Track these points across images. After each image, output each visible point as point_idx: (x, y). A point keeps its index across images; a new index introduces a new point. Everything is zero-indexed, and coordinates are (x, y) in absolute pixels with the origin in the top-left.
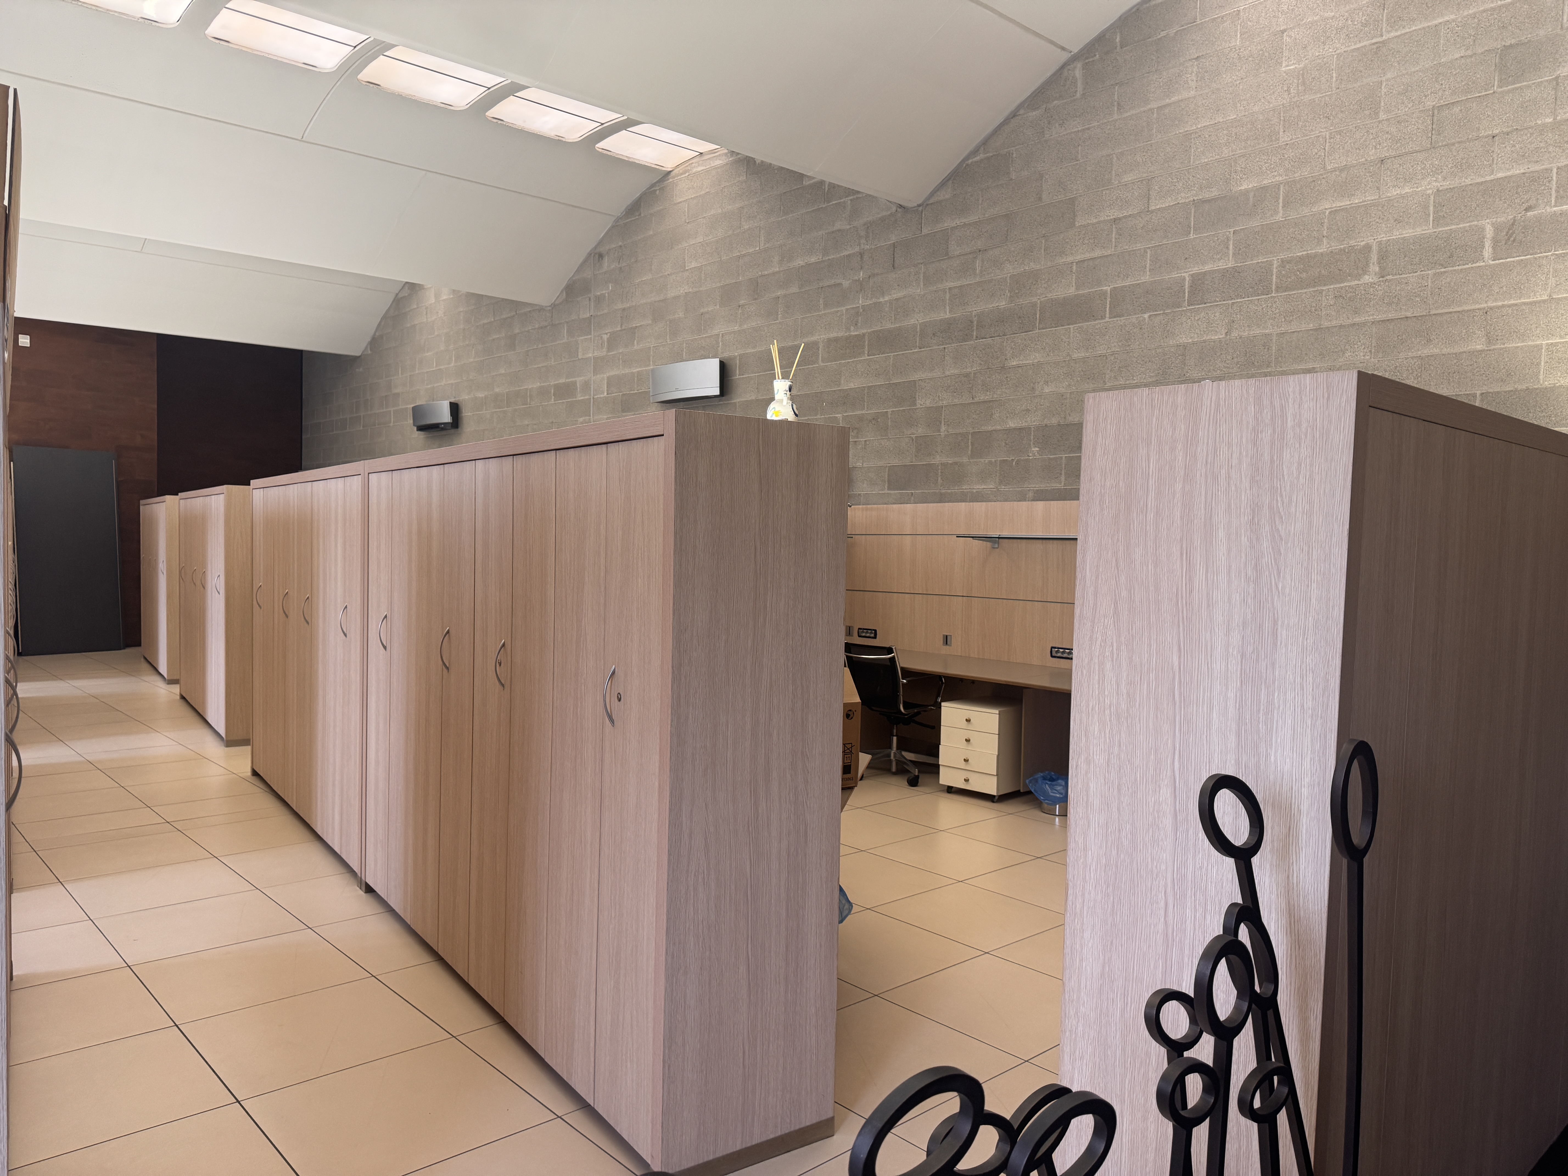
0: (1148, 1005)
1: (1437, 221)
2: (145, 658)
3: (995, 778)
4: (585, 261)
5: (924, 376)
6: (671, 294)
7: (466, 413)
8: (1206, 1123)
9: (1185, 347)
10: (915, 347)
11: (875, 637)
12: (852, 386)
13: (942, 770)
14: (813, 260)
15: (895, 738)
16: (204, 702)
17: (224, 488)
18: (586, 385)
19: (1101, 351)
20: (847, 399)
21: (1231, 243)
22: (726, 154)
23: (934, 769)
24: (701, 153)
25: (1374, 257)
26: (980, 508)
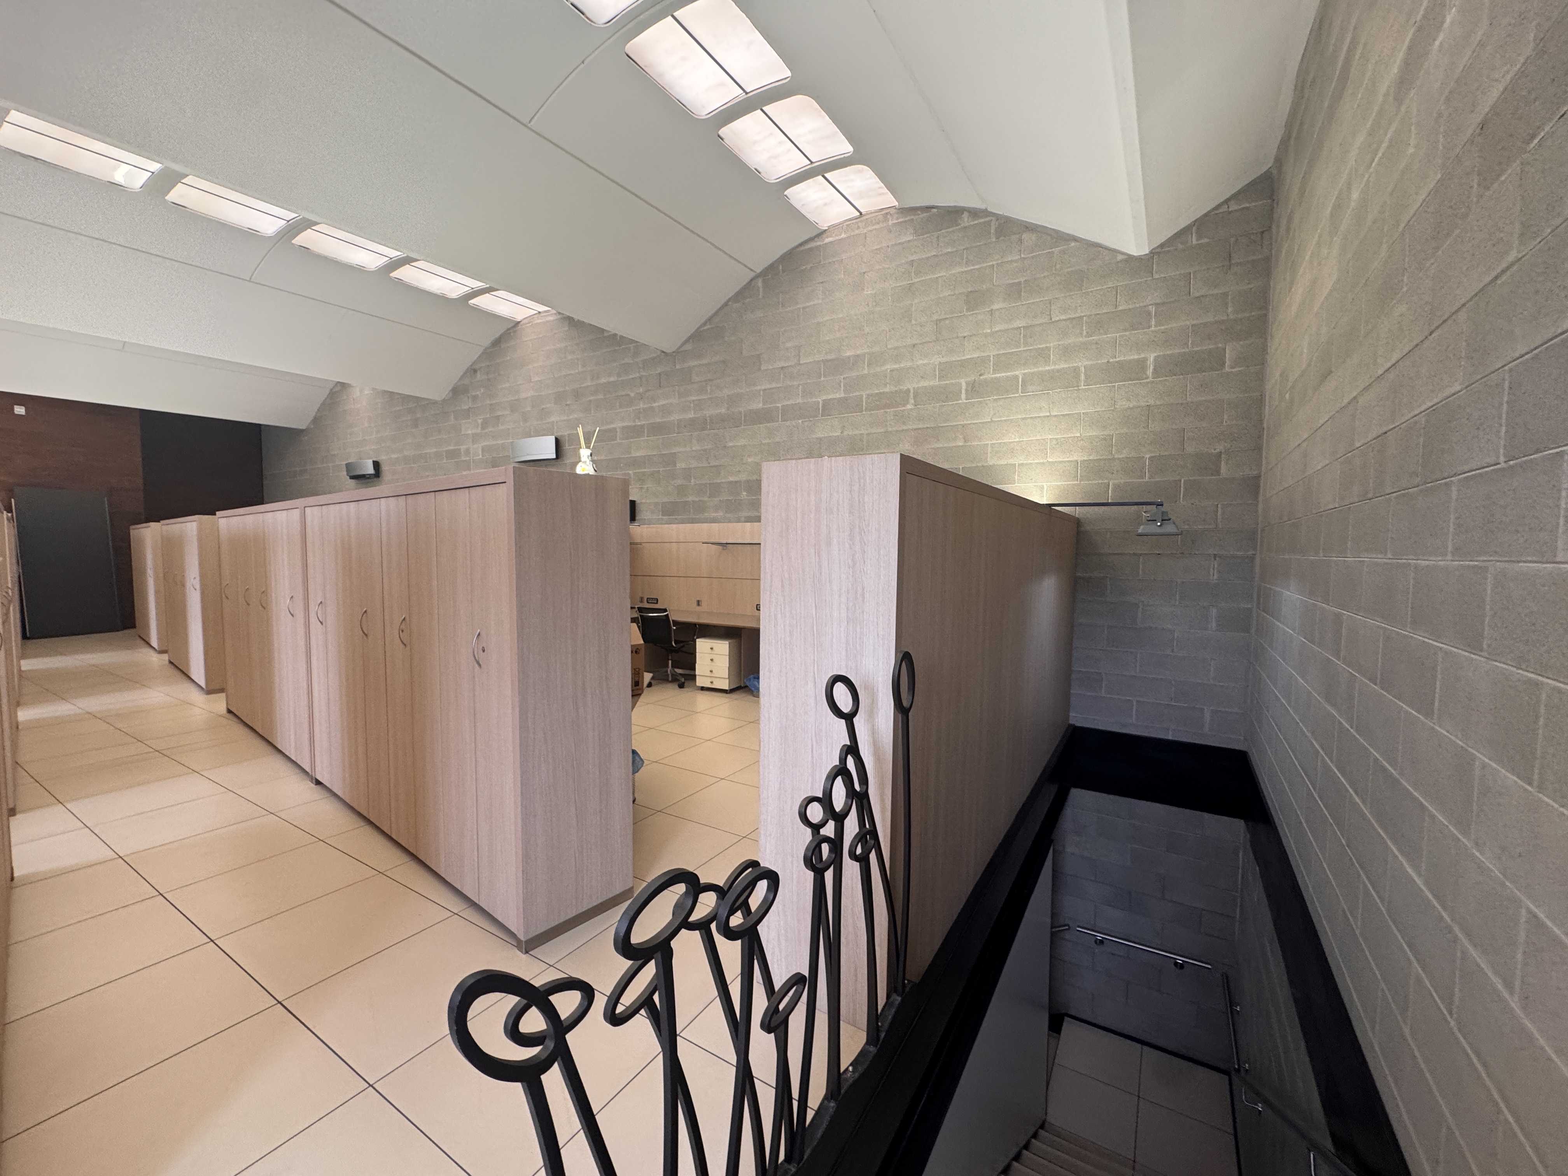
0: (800, 807)
1: (941, 378)
2: (140, 637)
3: (728, 680)
4: (465, 373)
5: (681, 450)
6: (523, 396)
7: (384, 468)
8: (832, 868)
9: (821, 439)
10: (674, 433)
11: (657, 603)
12: (638, 454)
13: (697, 678)
14: (612, 379)
15: (670, 662)
16: (187, 664)
17: (196, 517)
18: (468, 451)
19: (777, 440)
20: (635, 463)
21: (842, 384)
22: (555, 314)
23: (693, 677)
24: (539, 312)
25: (912, 395)
26: (715, 526)
